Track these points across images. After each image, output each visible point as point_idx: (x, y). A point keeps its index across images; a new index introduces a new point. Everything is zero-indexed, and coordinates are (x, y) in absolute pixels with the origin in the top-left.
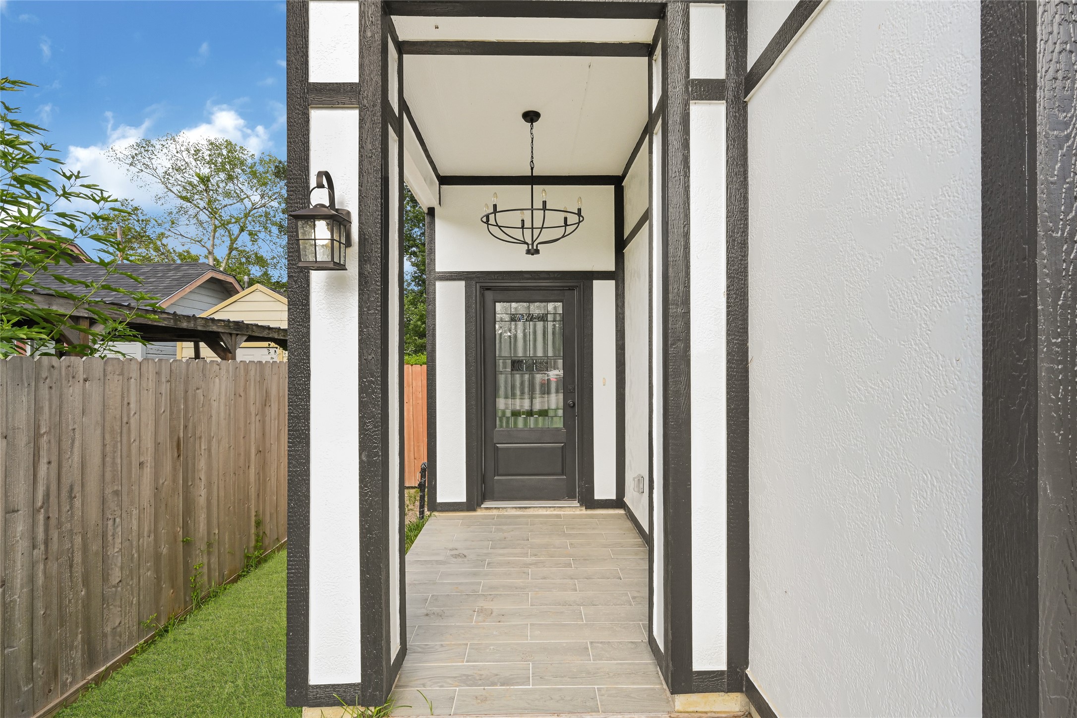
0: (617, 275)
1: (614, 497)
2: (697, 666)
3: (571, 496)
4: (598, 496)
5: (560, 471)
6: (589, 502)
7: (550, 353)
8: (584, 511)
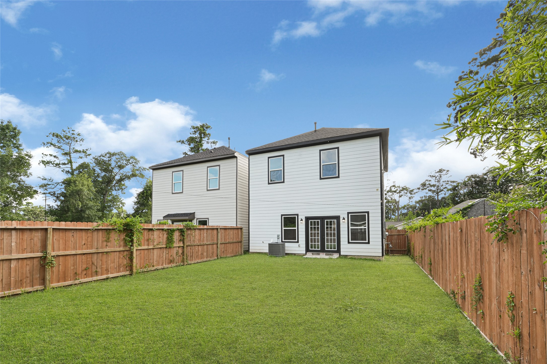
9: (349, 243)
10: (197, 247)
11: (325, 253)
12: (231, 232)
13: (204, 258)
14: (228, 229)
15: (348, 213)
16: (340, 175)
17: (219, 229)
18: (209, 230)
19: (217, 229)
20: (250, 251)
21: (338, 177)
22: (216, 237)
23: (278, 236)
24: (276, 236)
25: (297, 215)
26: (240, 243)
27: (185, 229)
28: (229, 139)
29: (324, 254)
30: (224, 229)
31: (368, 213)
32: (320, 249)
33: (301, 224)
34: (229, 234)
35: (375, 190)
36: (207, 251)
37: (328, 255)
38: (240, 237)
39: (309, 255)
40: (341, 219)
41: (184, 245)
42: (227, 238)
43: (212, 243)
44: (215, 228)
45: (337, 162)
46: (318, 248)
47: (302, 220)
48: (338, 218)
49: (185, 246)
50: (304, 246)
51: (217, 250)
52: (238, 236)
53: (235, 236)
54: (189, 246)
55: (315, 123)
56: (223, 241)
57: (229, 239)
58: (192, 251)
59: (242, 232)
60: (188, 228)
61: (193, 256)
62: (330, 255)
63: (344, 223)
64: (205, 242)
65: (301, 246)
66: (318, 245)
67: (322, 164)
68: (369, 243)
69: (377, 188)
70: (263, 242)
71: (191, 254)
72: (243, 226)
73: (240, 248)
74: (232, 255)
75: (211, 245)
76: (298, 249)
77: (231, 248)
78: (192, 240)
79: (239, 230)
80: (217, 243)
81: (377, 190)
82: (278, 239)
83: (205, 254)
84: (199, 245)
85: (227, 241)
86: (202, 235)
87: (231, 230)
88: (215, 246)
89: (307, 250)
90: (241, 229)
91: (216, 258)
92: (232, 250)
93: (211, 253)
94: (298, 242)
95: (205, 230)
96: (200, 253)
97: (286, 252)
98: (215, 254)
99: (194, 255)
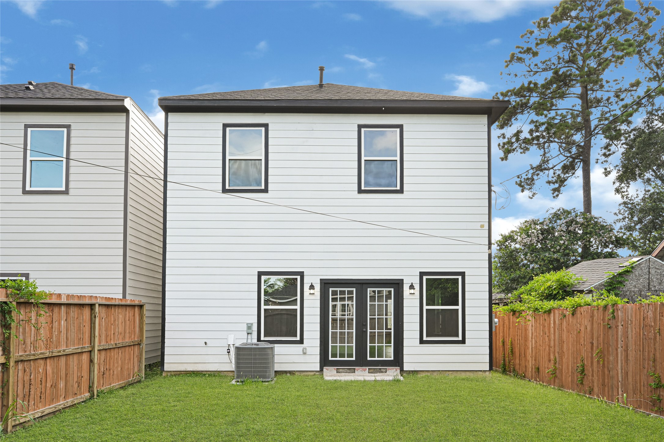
9: (422, 342)
10: (42, 362)
11: (367, 368)
12: (120, 316)
13: (58, 401)
14: (115, 305)
15: (422, 274)
16: (405, 186)
17: (97, 306)
18: (72, 309)
19: (92, 306)
20: (167, 367)
21: (401, 191)
22: (87, 329)
23: (249, 327)
24: (245, 328)
25: (301, 274)
26: (136, 347)
27: (14, 304)
28: (72, 68)
29: (365, 370)
30: (105, 305)
31: (463, 274)
32: (354, 359)
33: (312, 297)
34: (117, 323)
35: (478, 226)
36: (66, 375)
37: (375, 371)
38: (137, 329)
39: (330, 374)
40: (406, 288)
41: (8, 359)
42: (112, 332)
43: (79, 351)
44: (87, 301)
45: (398, 158)
46: (350, 355)
47: (312, 287)
48: (397, 285)
49: (12, 364)
50: (317, 351)
51: (90, 371)
52: (134, 327)
53: (127, 328)
54: (22, 361)
55: (322, 69)
56: (104, 345)
57: (116, 334)
58: (28, 378)
59: (141, 316)
60: (22, 300)
61: (32, 396)
62: (380, 371)
63: (412, 296)
64: (63, 348)
65: (309, 351)
66: (350, 348)
67: (363, 158)
68: (463, 342)
69: (482, 223)
70: (206, 343)
71: (27, 390)
72: (143, 300)
73: (136, 359)
74: (122, 382)
75: (75, 357)
76: (302, 359)
77: (120, 362)
78: (28, 341)
79: (137, 309)
80: (90, 349)
81: (482, 226)
82: (249, 335)
83: (62, 385)
84: (46, 358)
85: (112, 343)
86: (56, 325)
87: (120, 310)
88: (85, 357)
89: (325, 362)
90: (141, 306)
91: (87, 395)
92: (121, 369)
93: (76, 380)
94: (301, 342)
95: (63, 308)
96: (49, 385)
97: (277, 368)
98: (85, 385)
99: (32, 393)
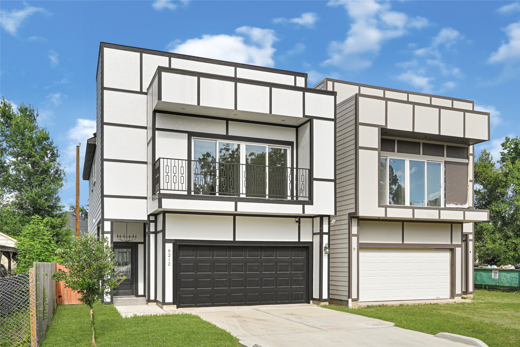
0: (144, 243)
1: (143, 294)
2: (151, 299)
3: (133, 295)
4: (139, 294)
5: (130, 289)
6: (137, 296)
7: (128, 261)
8: (136, 298)
